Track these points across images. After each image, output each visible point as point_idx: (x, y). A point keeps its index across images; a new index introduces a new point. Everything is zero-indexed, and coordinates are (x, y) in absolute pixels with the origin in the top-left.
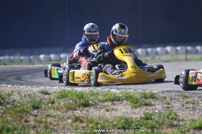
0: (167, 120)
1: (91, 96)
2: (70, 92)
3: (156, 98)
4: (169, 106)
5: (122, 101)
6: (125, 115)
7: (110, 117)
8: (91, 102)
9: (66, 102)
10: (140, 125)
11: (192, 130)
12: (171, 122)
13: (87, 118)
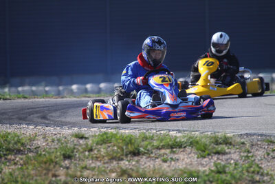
0: (246, 174)
1: (143, 141)
2: (114, 135)
3: (231, 144)
4: (249, 155)
5: (185, 147)
6: (189, 167)
7: (168, 169)
8: (142, 149)
9: (109, 149)
10: (209, 180)
12: (252, 177)
13: (137, 172)
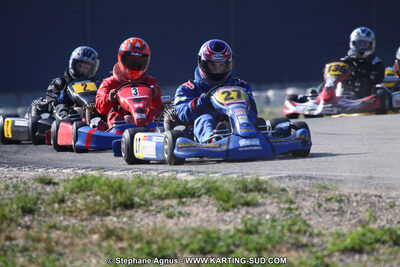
0: (288, 234)
1: (138, 187)
2: (95, 180)
3: (265, 191)
4: (293, 206)
5: (199, 196)
6: (205, 225)
7: (174, 229)
8: (137, 199)
9: (89, 200)
10: (234, 244)
11: (337, 254)
12: (296, 239)
13: (130, 232)
